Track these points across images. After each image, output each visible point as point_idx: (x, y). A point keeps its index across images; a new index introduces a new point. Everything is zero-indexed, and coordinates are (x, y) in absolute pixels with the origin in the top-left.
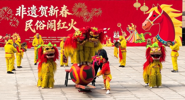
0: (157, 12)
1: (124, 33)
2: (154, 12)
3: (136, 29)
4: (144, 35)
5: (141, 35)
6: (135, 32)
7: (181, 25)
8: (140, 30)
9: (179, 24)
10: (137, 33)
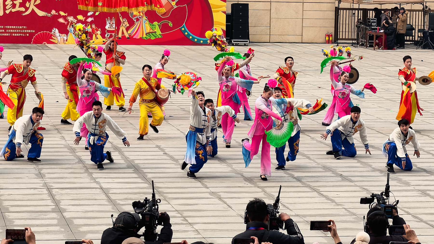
1: (124, 20)
3: (146, 14)
4: (159, 26)
5: (153, 25)
6: (144, 20)
7: (224, 9)
9: (221, 7)
10: (147, 22)
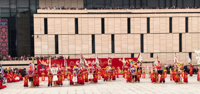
0: (128, 62)
2: (126, 62)
3: (120, 69)
8: (121, 69)
